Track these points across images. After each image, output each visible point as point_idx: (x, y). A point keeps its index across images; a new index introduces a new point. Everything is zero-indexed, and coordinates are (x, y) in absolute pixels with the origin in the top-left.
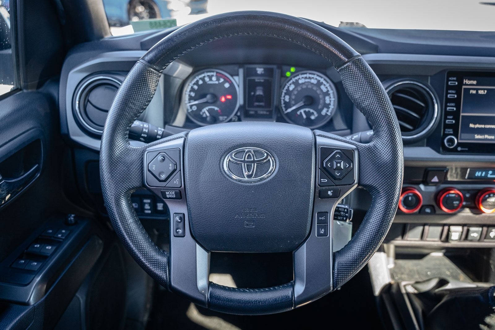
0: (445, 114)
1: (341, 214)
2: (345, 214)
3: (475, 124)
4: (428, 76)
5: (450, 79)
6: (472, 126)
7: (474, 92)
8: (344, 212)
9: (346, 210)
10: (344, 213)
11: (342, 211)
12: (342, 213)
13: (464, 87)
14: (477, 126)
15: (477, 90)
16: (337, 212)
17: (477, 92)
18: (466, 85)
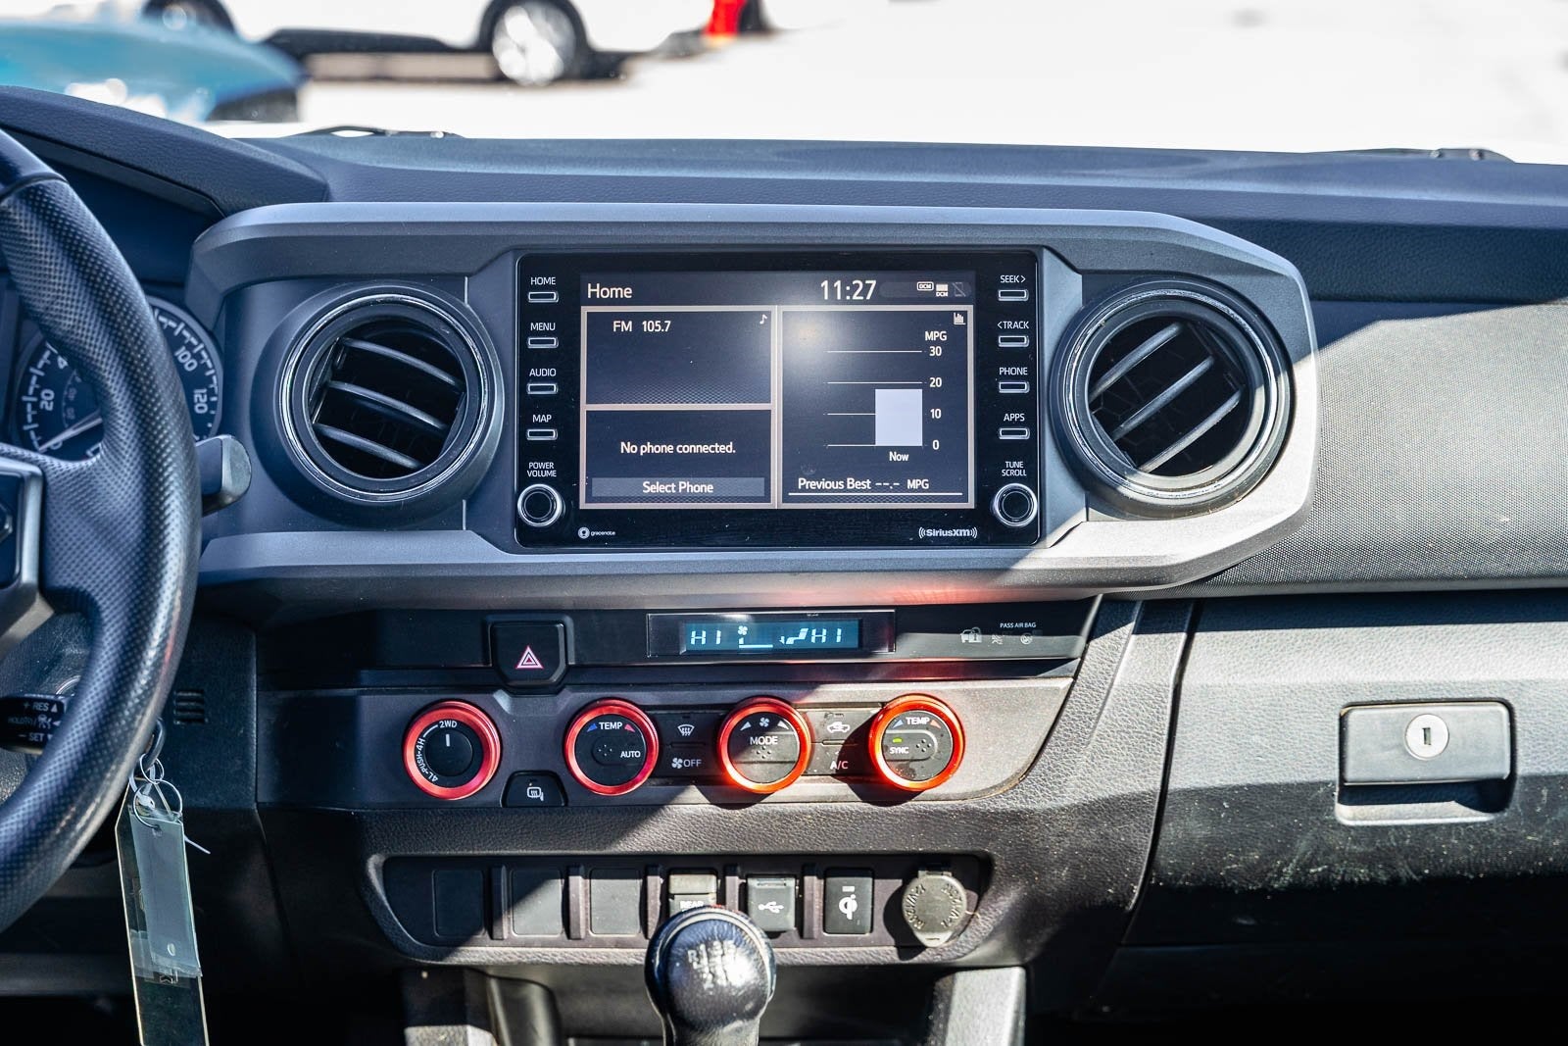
0: (527, 407)
1: (38, 723)
2: (51, 723)
3: (639, 442)
4: (463, 275)
5: (535, 281)
6: (627, 448)
7: (627, 327)
8: (49, 714)
9: (54, 709)
10: (50, 720)
11: (43, 712)
12: (43, 719)
13: (585, 310)
14: (648, 448)
15: (637, 318)
16: (28, 716)
17: (638, 326)
18: (595, 301)
